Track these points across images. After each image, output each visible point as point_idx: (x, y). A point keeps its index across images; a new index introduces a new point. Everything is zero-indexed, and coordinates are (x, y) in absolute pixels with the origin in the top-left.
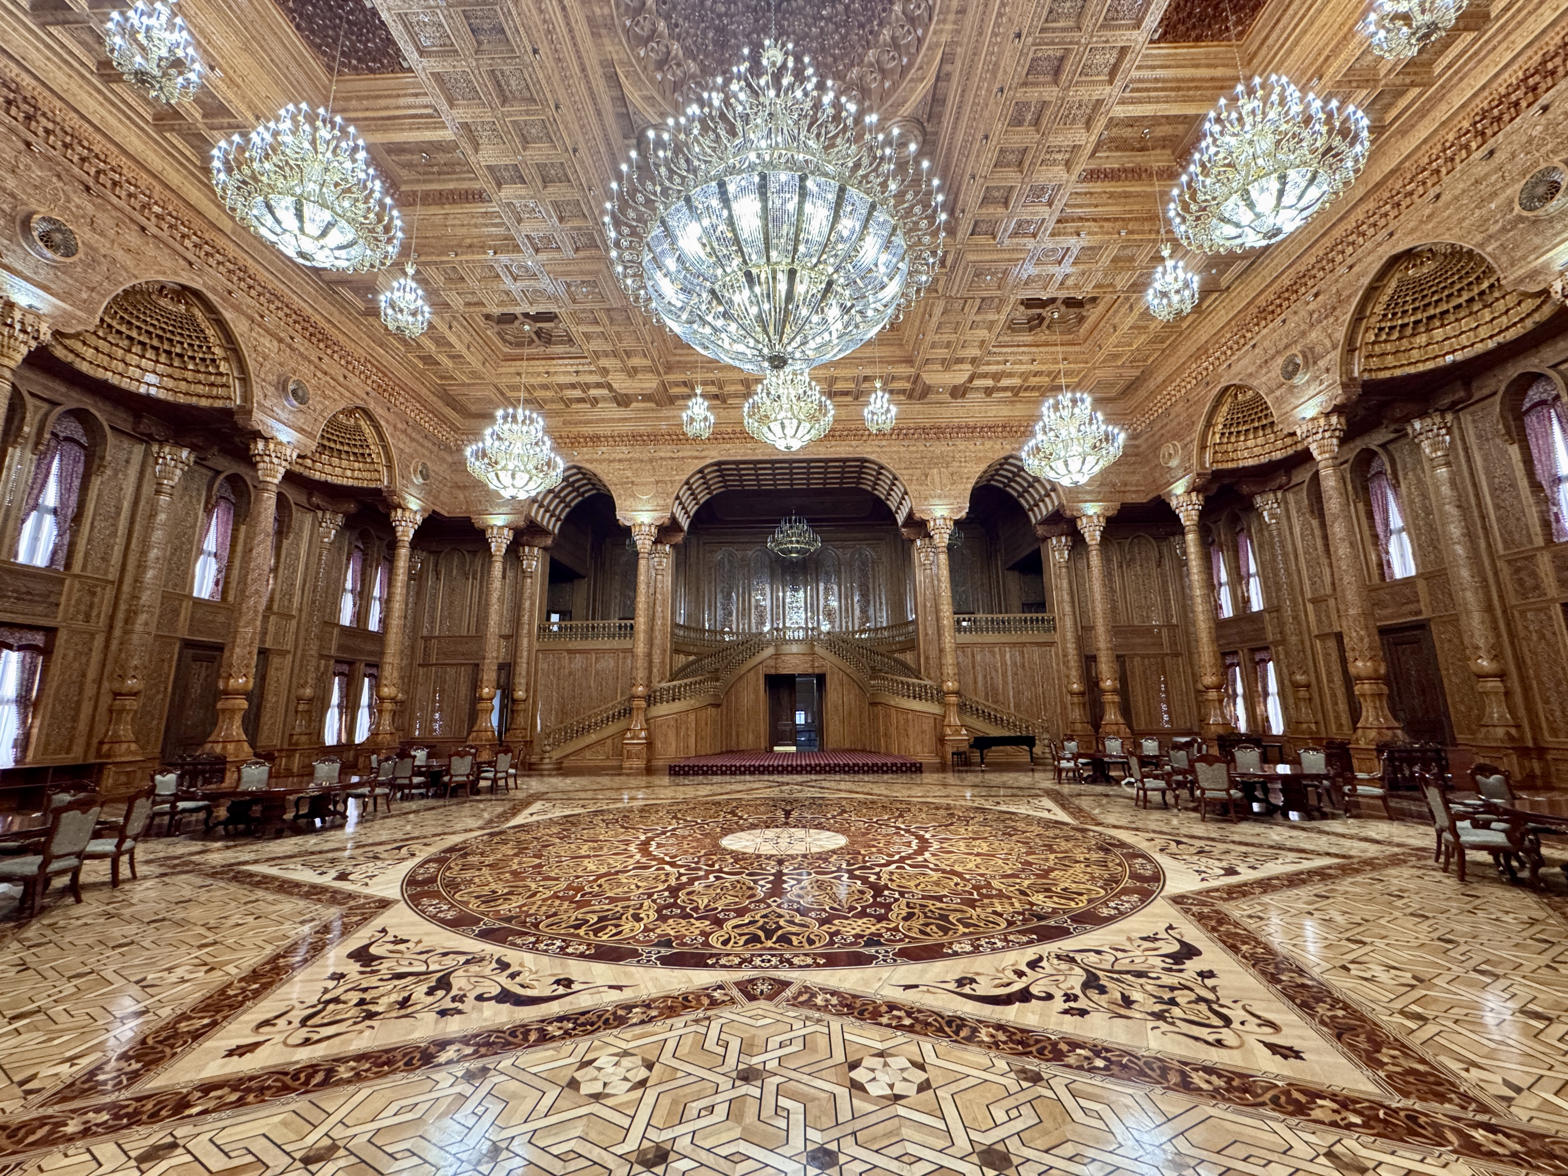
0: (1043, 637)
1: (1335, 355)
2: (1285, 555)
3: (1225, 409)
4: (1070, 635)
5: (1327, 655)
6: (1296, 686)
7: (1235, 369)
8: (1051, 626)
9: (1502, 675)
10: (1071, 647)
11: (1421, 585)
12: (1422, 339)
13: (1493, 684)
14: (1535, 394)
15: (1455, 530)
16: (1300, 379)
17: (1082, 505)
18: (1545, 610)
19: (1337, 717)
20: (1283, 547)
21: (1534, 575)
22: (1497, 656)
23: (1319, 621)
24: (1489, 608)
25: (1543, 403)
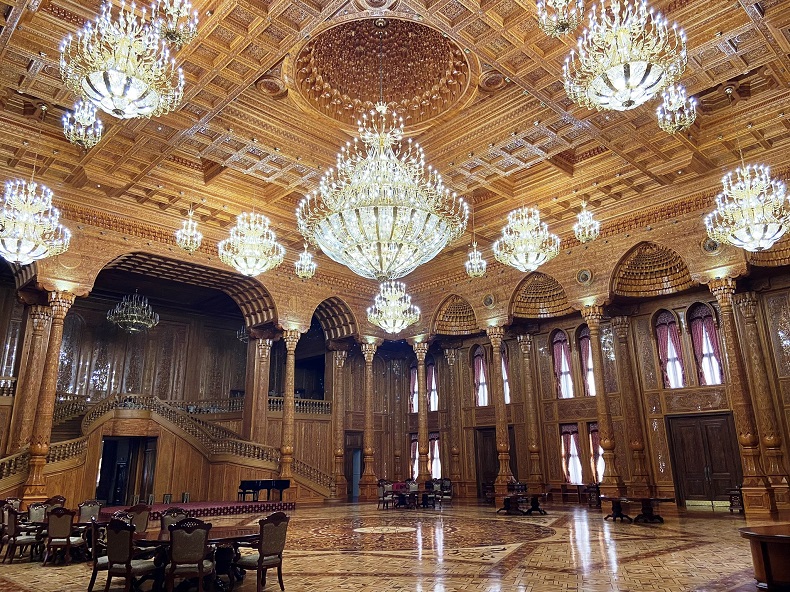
0: (324, 417)
1: (507, 302)
2: (455, 383)
3: (448, 304)
4: (339, 417)
5: (468, 438)
6: (452, 454)
7: (458, 288)
8: (329, 409)
9: (538, 452)
10: (340, 424)
11: (512, 407)
12: (532, 305)
13: (536, 456)
14: (558, 337)
15: (529, 387)
16: (491, 307)
17: (367, 337)
18: (553, 426)
19: (469, 471)
20: (454, 379)
21: (552, 410)
22: (538, 444)
23: (467, 420)
24: (537, 423)
25: (560, 341)
